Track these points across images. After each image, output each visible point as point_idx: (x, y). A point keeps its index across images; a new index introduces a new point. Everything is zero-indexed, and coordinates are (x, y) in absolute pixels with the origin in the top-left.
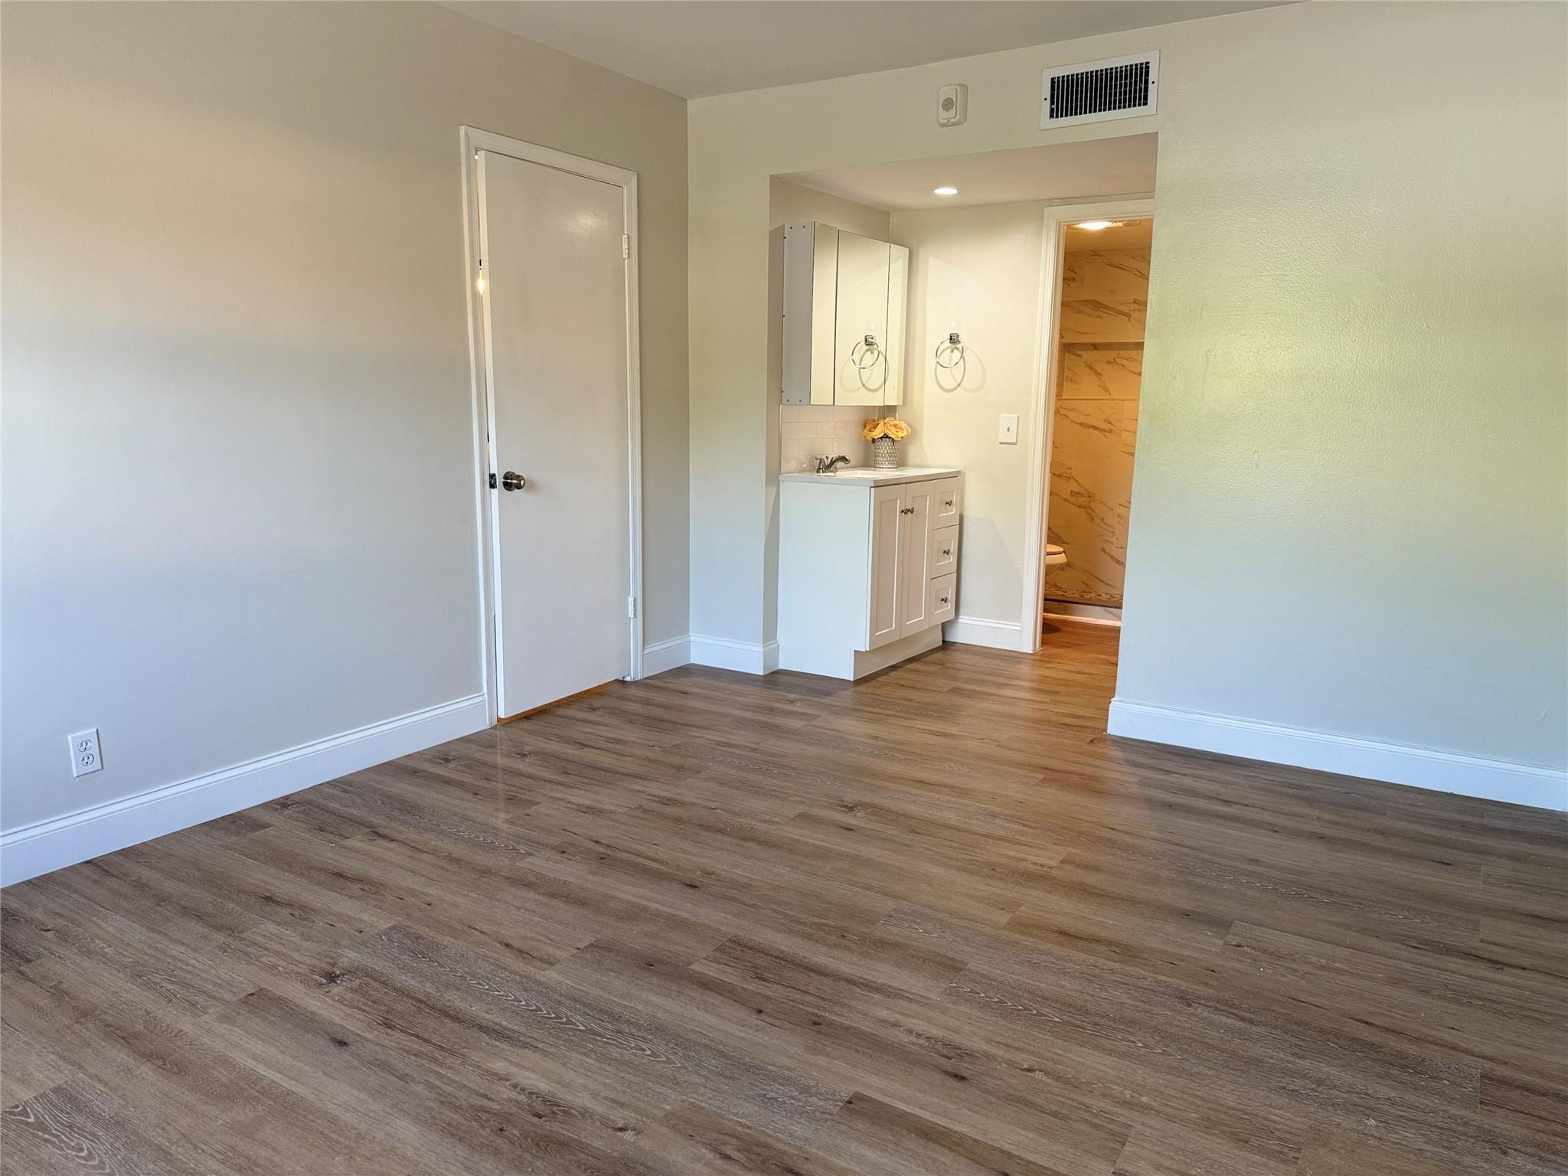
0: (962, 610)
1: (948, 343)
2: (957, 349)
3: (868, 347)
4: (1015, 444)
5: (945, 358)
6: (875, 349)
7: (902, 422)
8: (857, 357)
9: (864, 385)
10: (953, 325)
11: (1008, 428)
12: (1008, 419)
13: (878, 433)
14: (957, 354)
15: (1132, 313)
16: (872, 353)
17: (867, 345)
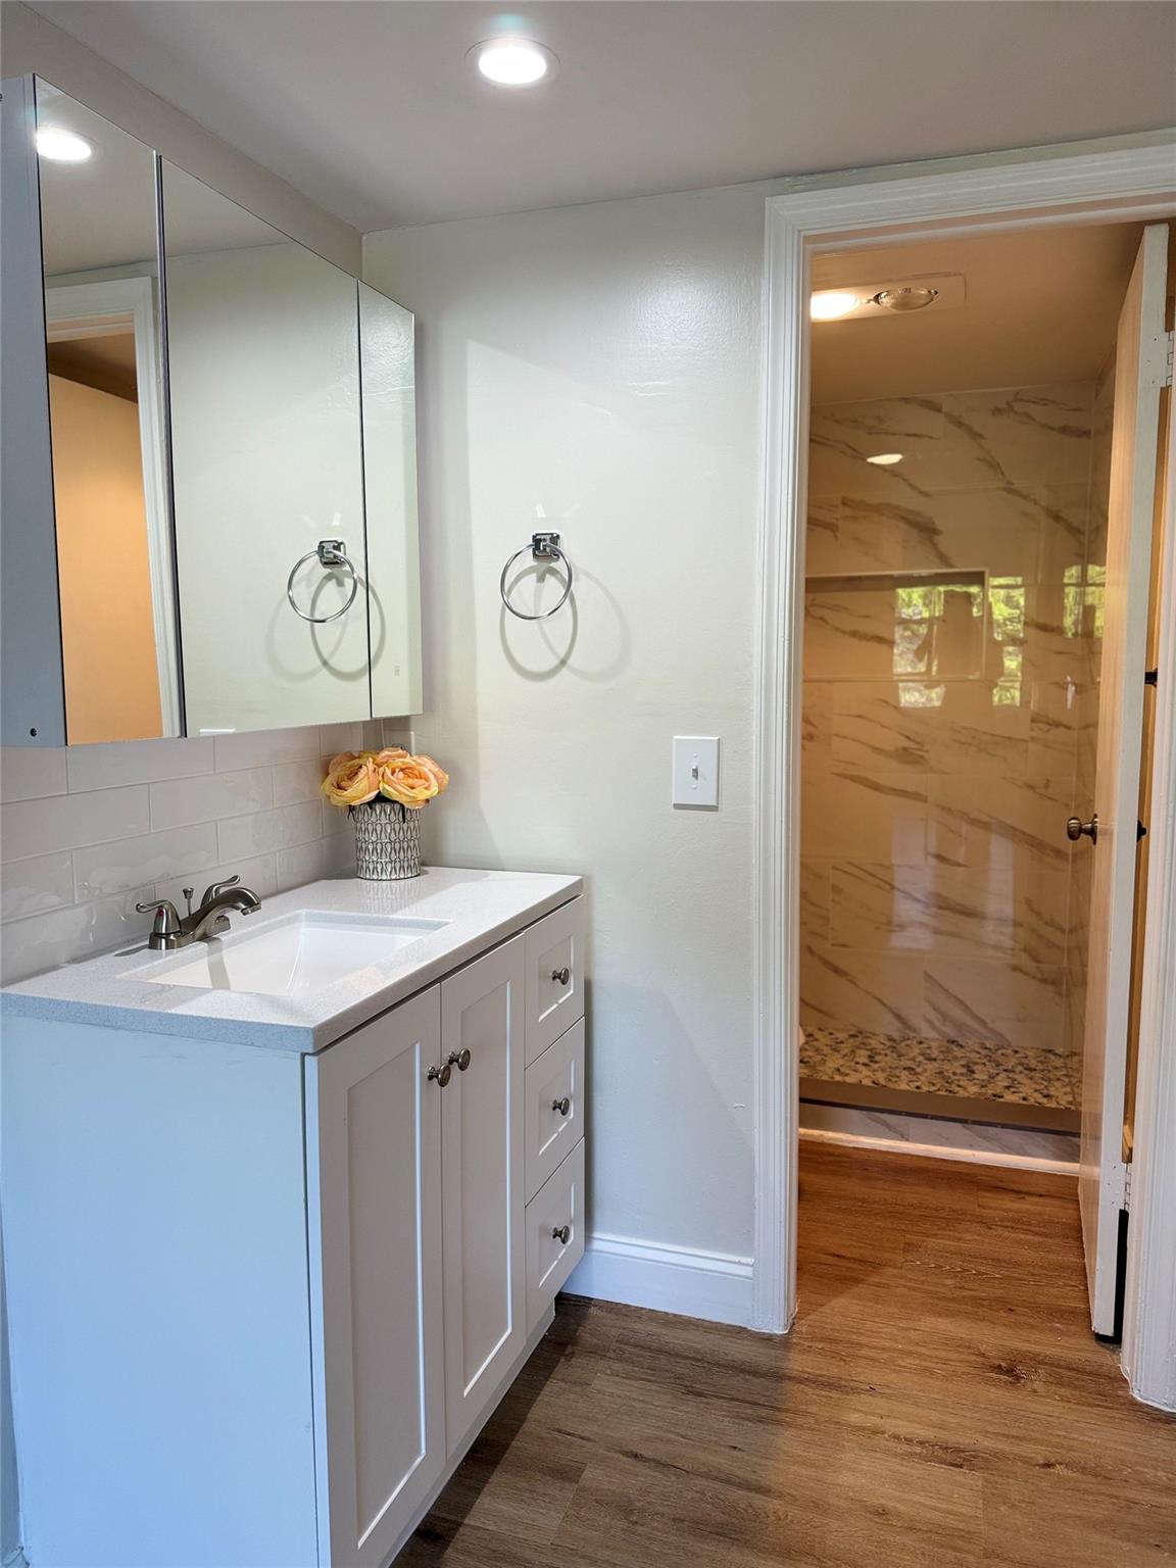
0: (599, 1217)
1: (528, 560)
2: (554, 572)
3: (328, 571)
4: (714, 808)
5: (525, 595)
6: (346, 574)
7: (425, 760)
8: (303, 594)
9: (325, 663)
10: (541, 514)
11: (696, 771)
12: (692, 745)
13: (360, 790)
14: (553, 588)
15: (840, 523)
16: (340, 583)
17: (325, 564)
